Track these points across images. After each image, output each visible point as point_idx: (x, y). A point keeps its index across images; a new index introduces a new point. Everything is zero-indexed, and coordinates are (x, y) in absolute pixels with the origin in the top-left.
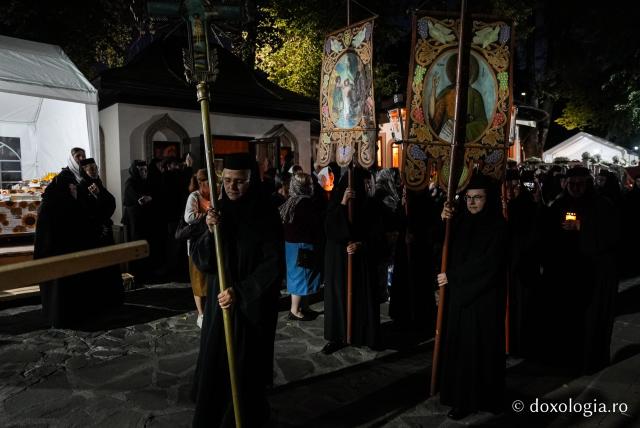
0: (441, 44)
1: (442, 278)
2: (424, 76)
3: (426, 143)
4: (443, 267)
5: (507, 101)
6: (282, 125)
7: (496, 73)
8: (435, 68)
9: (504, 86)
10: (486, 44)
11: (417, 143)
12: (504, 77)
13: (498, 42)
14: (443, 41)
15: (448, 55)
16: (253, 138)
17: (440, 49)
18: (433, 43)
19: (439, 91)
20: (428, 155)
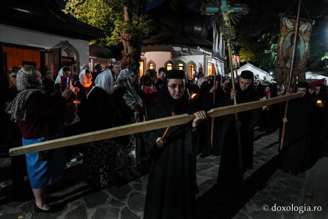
0: (289, 29)
1: (285, 120)
2: (283, 41)
3: (282, 67)
4: (286, 116)
5: (307, 53)
6: (67, 41)
7: (305, 42)
8: (287, 38)
9: (307, 48)
10: (303, 31)
11: (280, 67)
12: (307, 44)
13: (306, 30)
14: (290, 28)
15: (291, 34)
16: (44, 49)
17: (289, 30)
18: (287, 28)
19: (287, 47)
20: (283, 72)
